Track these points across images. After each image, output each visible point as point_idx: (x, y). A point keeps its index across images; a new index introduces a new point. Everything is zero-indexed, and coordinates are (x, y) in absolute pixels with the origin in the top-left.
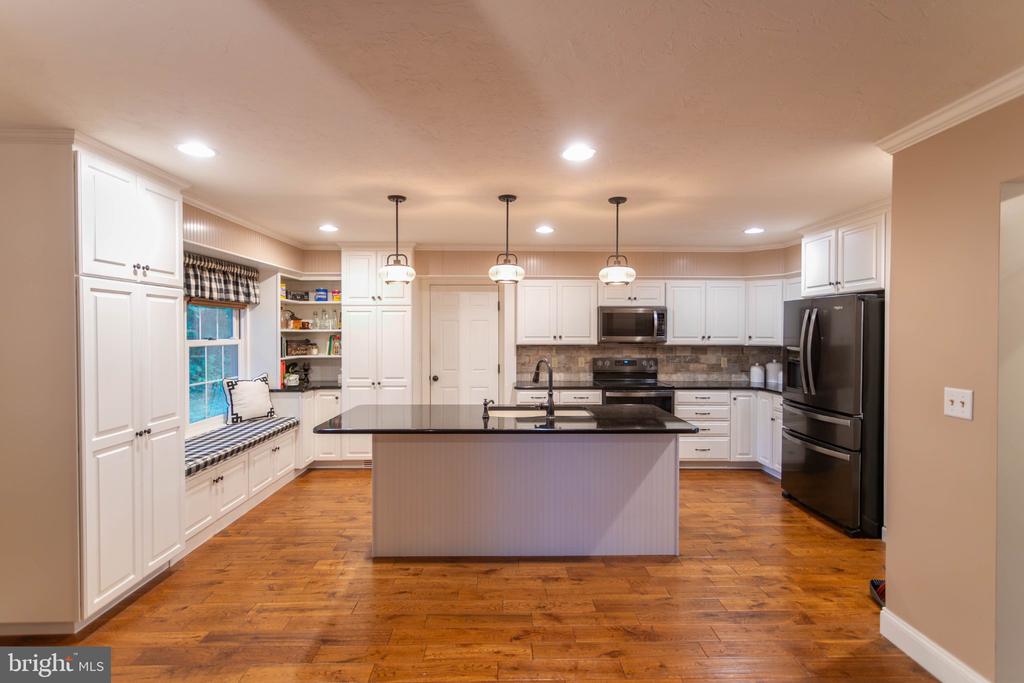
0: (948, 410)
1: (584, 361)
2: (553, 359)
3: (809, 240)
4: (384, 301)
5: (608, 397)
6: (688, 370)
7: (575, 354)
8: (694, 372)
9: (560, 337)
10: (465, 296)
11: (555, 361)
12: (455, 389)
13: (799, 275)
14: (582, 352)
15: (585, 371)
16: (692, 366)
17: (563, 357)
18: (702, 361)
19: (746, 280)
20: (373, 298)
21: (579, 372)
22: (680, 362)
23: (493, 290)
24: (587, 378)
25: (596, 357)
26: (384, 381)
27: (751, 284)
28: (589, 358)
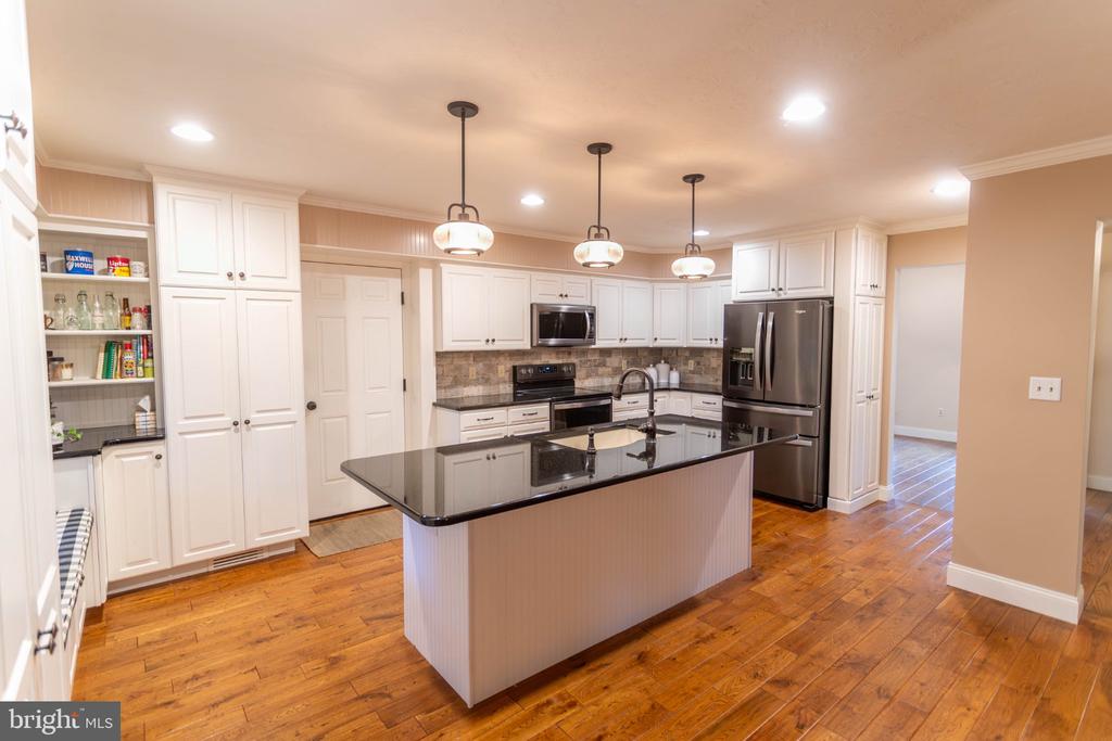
0: (1033, 394)
1: (503, 369)
2: (471, 369)
3: (740, 247)
4: (250, 281)
5: (557, 411)
6: (597, 375)
7: (494, 361)
8: (602, 376)
9: (493, 340)
10: (353, 281)
11: (474, 369)
12: (345, 419)
13: (730, 277)
14: (502, 359)
15: (505, 382)
16: (601, 370)
17: (481, 364)
18: (608, 364)
19: (652, 281)
20: (230, 275)
21: (498, 383)
22: (590, 366)
23: (396, 277)
24: (507, 389)
25: (517, 363)
26: (254, 417)
27: (658, 286)
28: (509, 364)
